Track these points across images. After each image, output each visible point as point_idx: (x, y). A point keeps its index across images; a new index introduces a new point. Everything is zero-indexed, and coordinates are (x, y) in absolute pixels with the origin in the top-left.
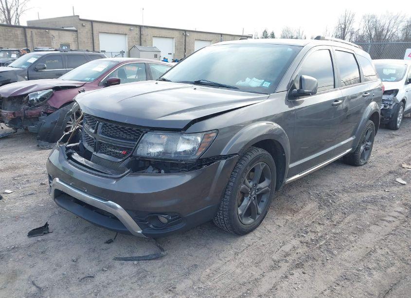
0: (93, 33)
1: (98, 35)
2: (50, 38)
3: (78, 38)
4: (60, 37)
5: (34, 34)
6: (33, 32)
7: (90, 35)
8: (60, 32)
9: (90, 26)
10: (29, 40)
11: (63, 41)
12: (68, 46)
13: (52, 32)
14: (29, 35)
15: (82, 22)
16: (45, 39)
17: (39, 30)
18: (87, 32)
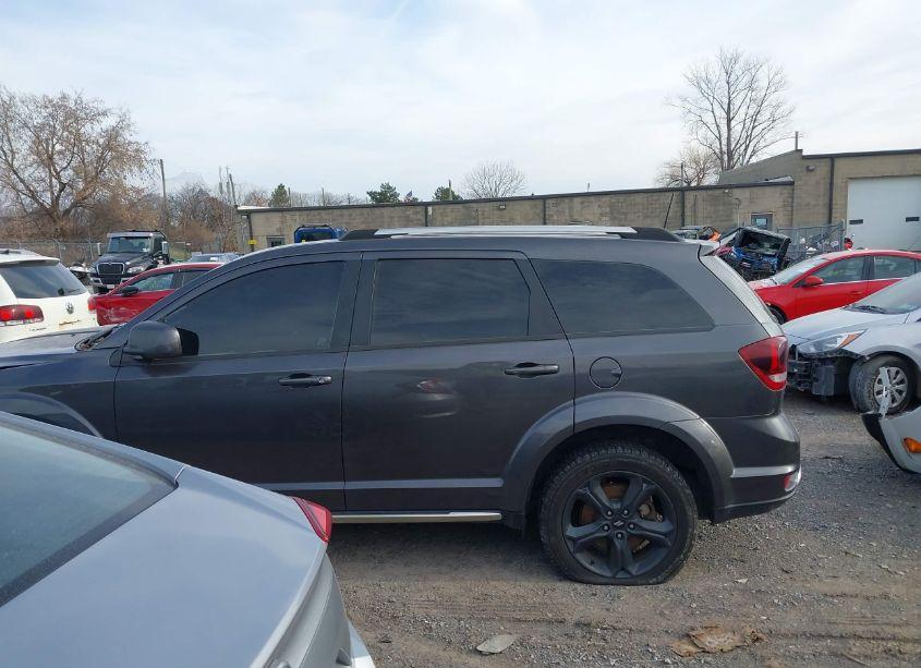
0: (831, 184)
1: (846, 187)
2: (731, 204)
3: (793, 198)
4: (751, 201)
5: (700, 201)
6: (699, 196)
7: (823, 188)
8: (755, 190)
9: (828, 169)
10: (688, 213)
11: (758, 209)
12: (769, 218)
13: (737, 193)
14: (689, 204)
15: (807, 163)
16: (721, 208)
17: (710, 192)
18: (818, 183)
